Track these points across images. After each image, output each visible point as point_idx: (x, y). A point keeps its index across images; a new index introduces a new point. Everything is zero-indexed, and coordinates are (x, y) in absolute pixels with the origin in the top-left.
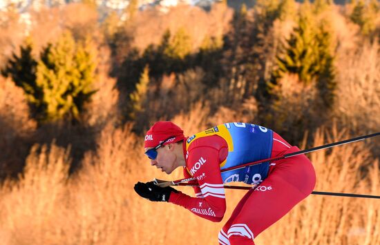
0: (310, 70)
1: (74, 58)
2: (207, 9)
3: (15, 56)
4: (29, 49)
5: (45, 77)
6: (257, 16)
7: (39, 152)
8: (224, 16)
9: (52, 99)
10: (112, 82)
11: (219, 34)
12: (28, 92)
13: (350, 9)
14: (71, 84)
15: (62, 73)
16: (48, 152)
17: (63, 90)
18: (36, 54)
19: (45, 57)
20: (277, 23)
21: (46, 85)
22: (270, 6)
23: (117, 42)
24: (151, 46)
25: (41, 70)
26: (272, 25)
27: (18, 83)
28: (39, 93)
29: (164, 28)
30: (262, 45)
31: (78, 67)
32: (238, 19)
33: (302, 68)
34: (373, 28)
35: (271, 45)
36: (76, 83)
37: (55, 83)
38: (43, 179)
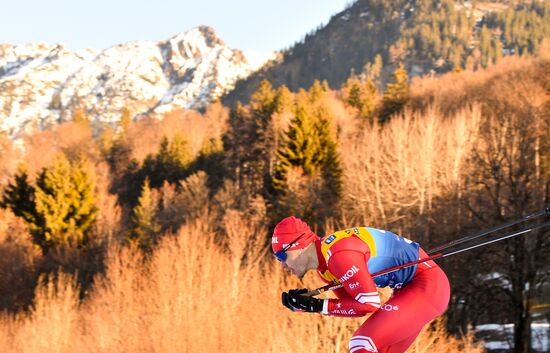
0: (313, 161)
1: (72, 179)
2: (203, 111)
3: (11, 186)
4: (25, 176)
5: (45, 203)
6: (253, 111)
7: (46, 281)
8: (220, 116)
9: (54, 223)
10: (113, 199)
11: (218, 135)
12: (29, 221)
13: (346, 92)
14: (72, 206)
15: (61, 196)
16: (55, 280)
17: (64, 214)
18: (32, 180)
19: (41, 183)
20: (275, 116)
21: (46, 211)
22: (266, 100)
23: (115, 155)
24: (149, 156)
25: (40, 195)
26: (270, 119)
27: (17, 212)
28: (40, 220)
29: (161, 135)
30: (263, 141)
31: (76, 188)
32: (234, 118)
33: (305, 159)
34: (372, 109)
35: (272, 139)
36: (77, 205)
37: (55, 208)
38: (54, 308)
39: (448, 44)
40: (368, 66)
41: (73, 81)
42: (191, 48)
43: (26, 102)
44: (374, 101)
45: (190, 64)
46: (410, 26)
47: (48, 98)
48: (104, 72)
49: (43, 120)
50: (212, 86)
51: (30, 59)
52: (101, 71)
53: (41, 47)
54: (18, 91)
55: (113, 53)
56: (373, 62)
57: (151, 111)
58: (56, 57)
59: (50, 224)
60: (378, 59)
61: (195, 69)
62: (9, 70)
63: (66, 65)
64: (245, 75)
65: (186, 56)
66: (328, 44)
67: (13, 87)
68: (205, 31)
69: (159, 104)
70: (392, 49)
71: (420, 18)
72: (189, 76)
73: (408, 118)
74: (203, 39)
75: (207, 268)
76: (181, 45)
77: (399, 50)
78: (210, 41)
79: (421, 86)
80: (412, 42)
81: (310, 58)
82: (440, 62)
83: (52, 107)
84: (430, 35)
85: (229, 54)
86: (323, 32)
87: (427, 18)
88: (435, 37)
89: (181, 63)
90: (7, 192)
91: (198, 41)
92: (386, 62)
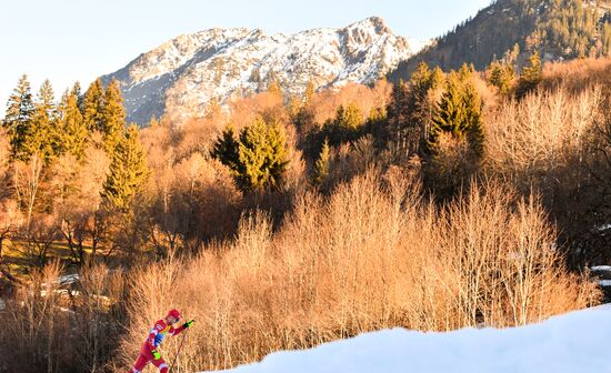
0: (461, 128)
1: (267, 136)
2: (372, 86)
3: (220, 140)
4: (231, 133)
5: (246, 155)
6: (412, 87)
7: (247, 216)
8: (386, 91)
9: (253, 171)
10: (300, 154)
11: (383, 106)
12: (234, 169)
13: (489, 74)
14: (267, 158)
15: (258, 150)
16: (254, 215)
17: (261, 164)
18: (236, 136)
19: (244, 139)
20: (430, 91)
21: (247, 161)
22: (423, 78)
23: (301, 120)
24: (329, 121)
25: (242, 148)
26: (427, 94)
27: (224, 162)
28: (242, 168)
29: (338, 104)
30: (420, 111)
31: (271, 143)
32: (397, 92)
33: (454, 126)
34: (510, 87)
35: (427, 110)
36: (271, 157)
37: (253, 158)
38: (253, 237)
39: (575, 36)
40: (507, 53)
41: (269, 59)
42: (363, 35)
43: (232, 75)
44: (512, 81)
45: (362, 47)
46: (544, 20)
47: (248, 73)
48: (294, 52)
49: (244, 90)
50: (380, 66)
51: (235, 40)
52: (291, 52)
53: (244, 31)
54: (226, 66)
55: (301, 37)
56: (512, 50)
57: (330, 84)
58: (256, 39)
59: (249, 172)
60: (516, 47)
61: (366, 52)
62: (219, 49)
63: (265, 46)
64: (406, 57)
65: (359, 40)
66: (476, 33)
67: (222, 63)
68: (375, 21)
69: (336, 80)
70: (528, 39)
71: (552, 14)
72: (361, 57)
73: (540, 96)
74: (373, 28)
75: (373, 211)
76: (355, 31)
77: (534, 39)
78: (379, 28)
79: (551, 69)
80: (545, 33)
81: (460, 45)
82: (568, 51)
83: (251, 79)
84: (561, 28)
85: (393, 40)
86: (471, 24)
87: (558, 14)
88: (565, 30)
89: (354, 46)
90: (217, 145)
91: (370, 30)
92: (522, 50)
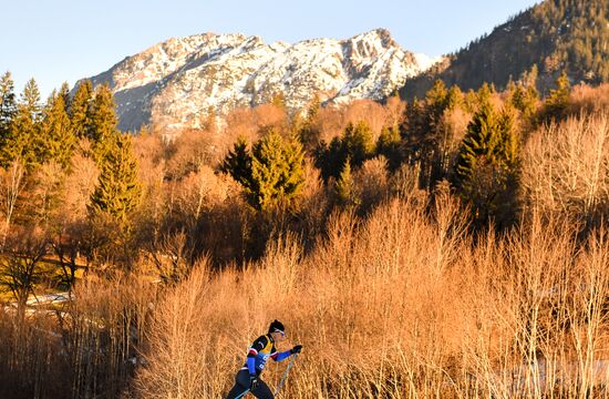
0: (495, 151)
1: (283, 152)
2: (383, 102)
3: (230, 153)
4: (243, 146)
5: (259, 171)
6: (426, 106)
7: (276, 237)
8: (398, 109)
9: (266, 189)
10: (317, 173)
11: (395, 125)
12: (246, 186)
13: (510, 94)
14: (282, 175)
15: (273, 166)
16: (284, 237)
17: (275, 181)
18: (249, 148)
19: (258, 149)
20: (446, 112)
21: (260, 178)
22: (439, 97)
24: (336, 139)
25: (256, 163)
26: (443, 114)
27: (236, 178)
28: (255, 185)
29: (347, 121)
30: (434, 133)
31: (287, 160)
32: (410, 112)
33: (487, 149)
34: (534, 111)
35: (443, 132)
36: (286, 175)
37: (268, 175)
39: (599, 59)
40: (525, 74)
41: (266, 70)
42: (368, 48)
43: (225, 84)
44: (536, 105)
45: (367, 61)
46: (566, 40)
47: (243, 83)
48: (293, 63)
49: (237, 102)
50: (385, 82)
51: (230, 47)
52: (290, 62)
53: (240, 37)
54: (218, 75)
55: (301, 47)
56: (530, 71)
57: (331, 100)
58: (253, 47)
59: (263, 190)
60: (535, 68)
61: (371, 66)
62: (211, 56)
63: (262, 55)
64: (413, 74)
65: (364, 54)
66: (491, 52)
67: (214, 71)
68: (383, 34)
69: (337, 95)
70: (548, 60)
71: (575, 34)
72: (365, 72)
74: (379, 40)
76: (360, 44)
77: (553, 62)
78: (386, 42)
79: (580, 93)
80: (566, 55)
81: (473, 63)
82: (590, 75)
83: (245, 91)
84: (583, 49)
85: (401, 55)
86: (486, 41)
87: (581, 34)
88: (588, 52)
89: (359, 60)
90: (227, 158)
91: (376, 43)
92: (541, 71)
